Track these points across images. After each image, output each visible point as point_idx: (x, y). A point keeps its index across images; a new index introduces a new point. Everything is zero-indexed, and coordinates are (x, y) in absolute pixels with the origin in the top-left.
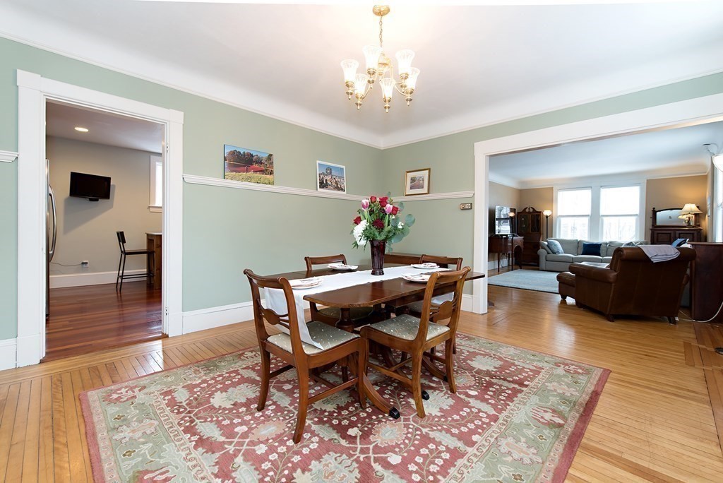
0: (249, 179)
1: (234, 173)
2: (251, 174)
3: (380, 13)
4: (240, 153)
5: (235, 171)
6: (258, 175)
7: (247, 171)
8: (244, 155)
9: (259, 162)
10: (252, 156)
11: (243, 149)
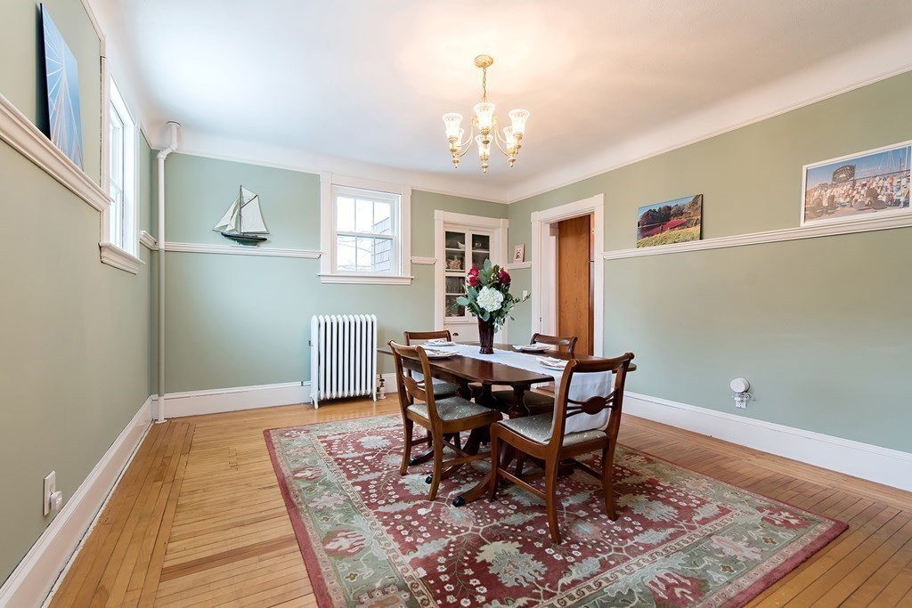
0: (663, 242)
1: (647, 238)
2: (667, 233)
3: (484, 66)
4: (655, 210)
5: (648, 236)
6: (677, 231)
7: (662, 231)
8: (660, 212)
9: (680, 212)
10: (669, 208)
11: (657, 203)
